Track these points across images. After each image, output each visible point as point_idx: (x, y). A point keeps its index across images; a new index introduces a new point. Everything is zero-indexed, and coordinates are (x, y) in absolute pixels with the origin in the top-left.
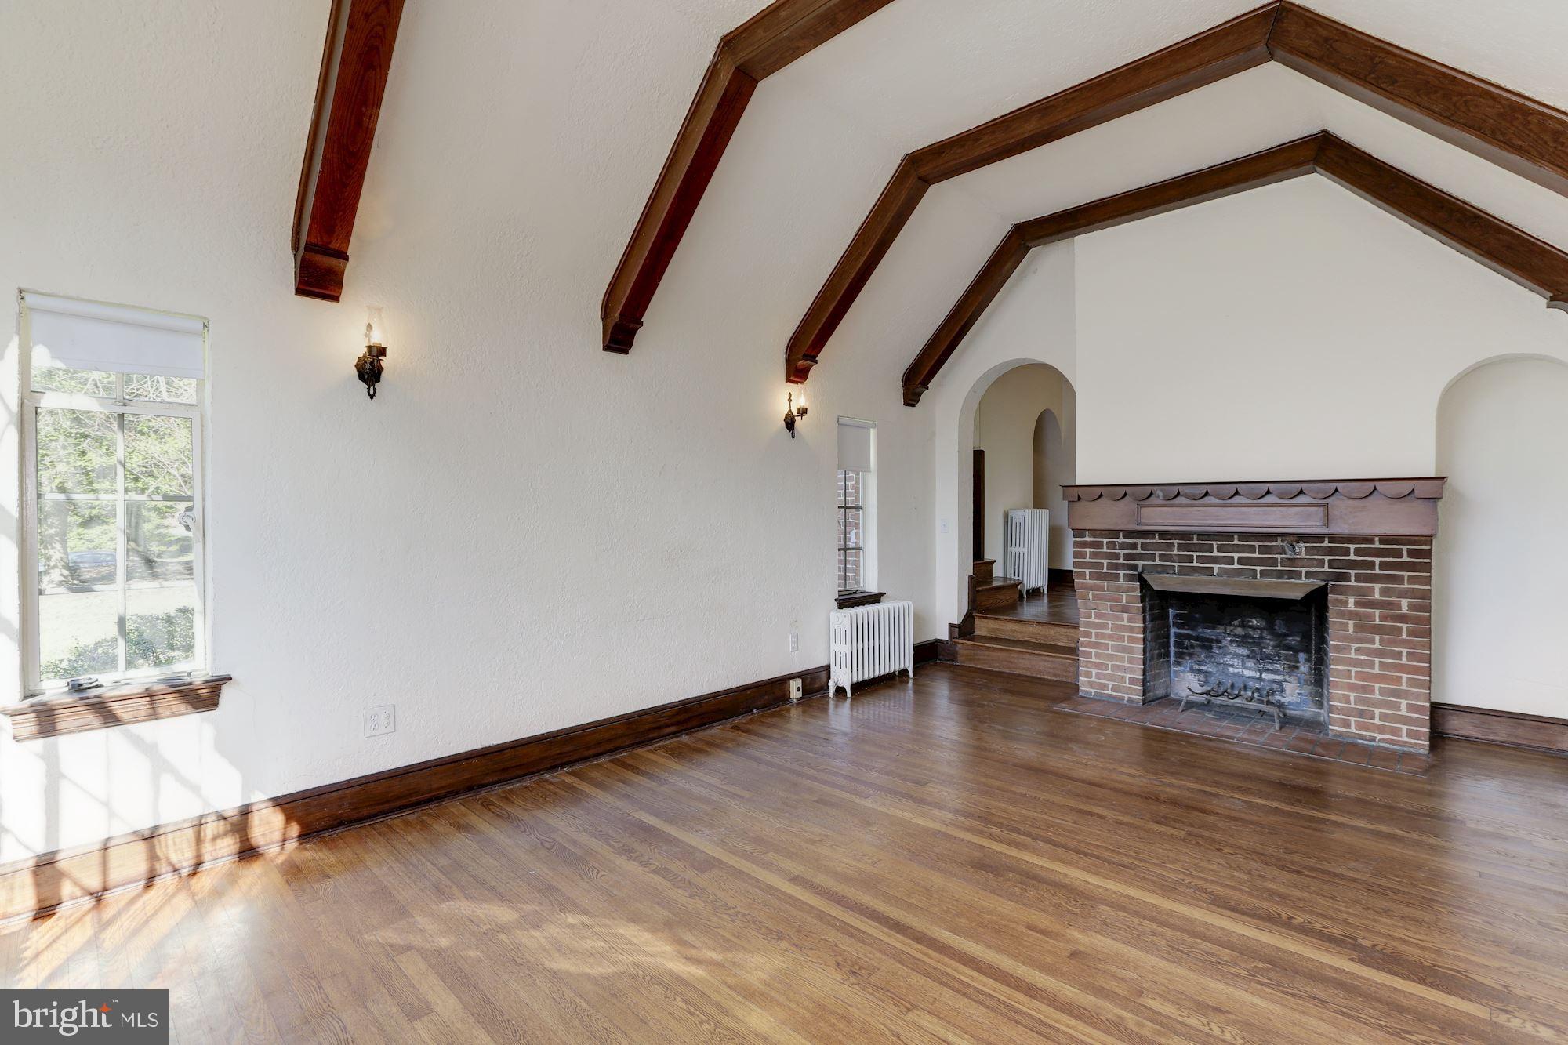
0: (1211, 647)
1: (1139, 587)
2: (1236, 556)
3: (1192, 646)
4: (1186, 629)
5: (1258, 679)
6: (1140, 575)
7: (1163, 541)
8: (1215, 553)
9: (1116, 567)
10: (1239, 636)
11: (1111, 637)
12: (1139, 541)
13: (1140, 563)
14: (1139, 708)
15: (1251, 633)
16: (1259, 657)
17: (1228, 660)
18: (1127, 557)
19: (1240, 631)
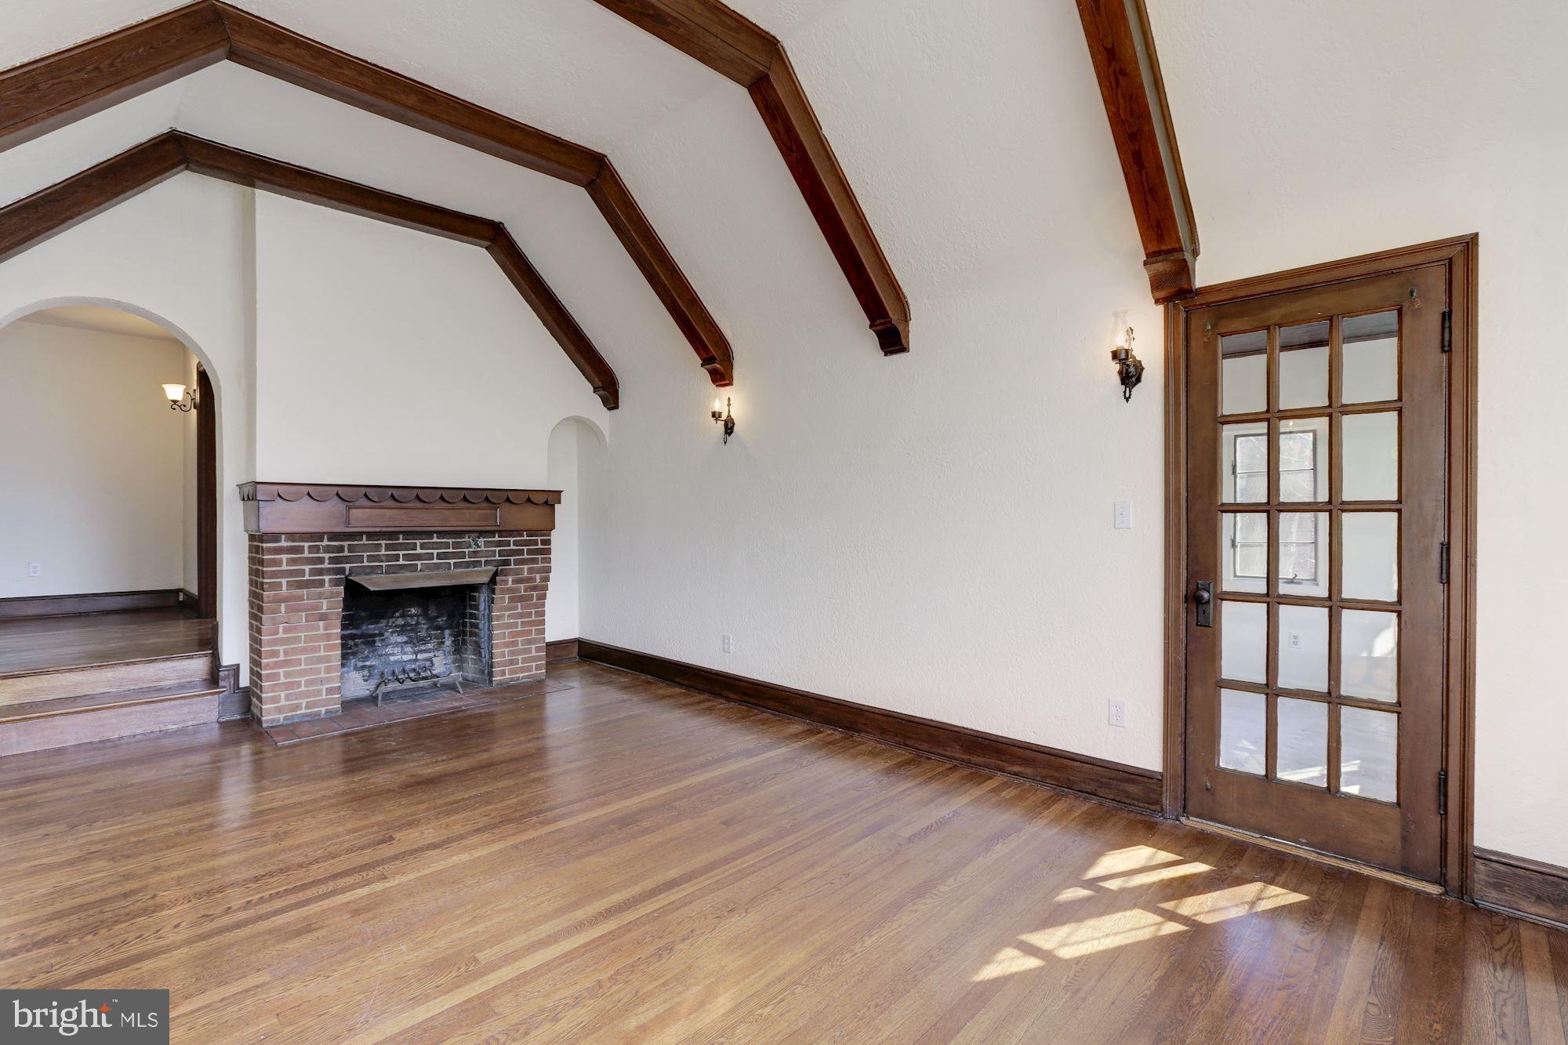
0: (374, 642)
1: (343, 590)
2: (435, 552)
3: (356, 645)
4: (351, 629)
5: (414, 660)
6: (346, 577)
7: (370, 542)
8: (419, 551)
9: (321, 572)
10: (399, 626)
11: (304, 650)
12: (346, 544)
13: (347, 566)
14: (340, 716)
15: (410, 621)
16: (415, 641)
17: (389, 650)
18: (332, 560)
19: (400, 621)
